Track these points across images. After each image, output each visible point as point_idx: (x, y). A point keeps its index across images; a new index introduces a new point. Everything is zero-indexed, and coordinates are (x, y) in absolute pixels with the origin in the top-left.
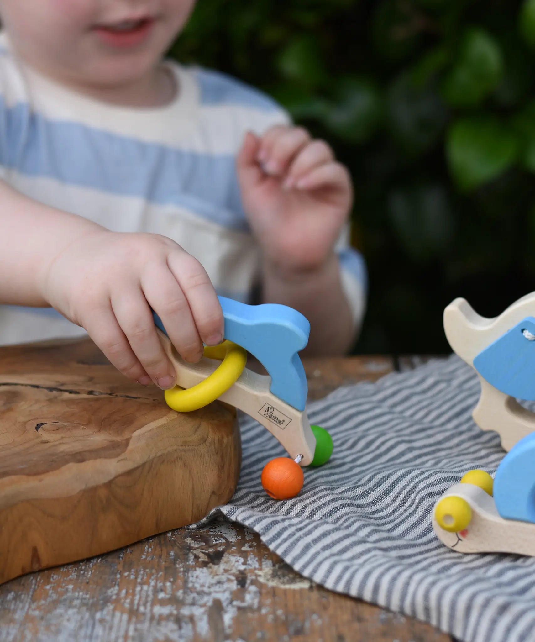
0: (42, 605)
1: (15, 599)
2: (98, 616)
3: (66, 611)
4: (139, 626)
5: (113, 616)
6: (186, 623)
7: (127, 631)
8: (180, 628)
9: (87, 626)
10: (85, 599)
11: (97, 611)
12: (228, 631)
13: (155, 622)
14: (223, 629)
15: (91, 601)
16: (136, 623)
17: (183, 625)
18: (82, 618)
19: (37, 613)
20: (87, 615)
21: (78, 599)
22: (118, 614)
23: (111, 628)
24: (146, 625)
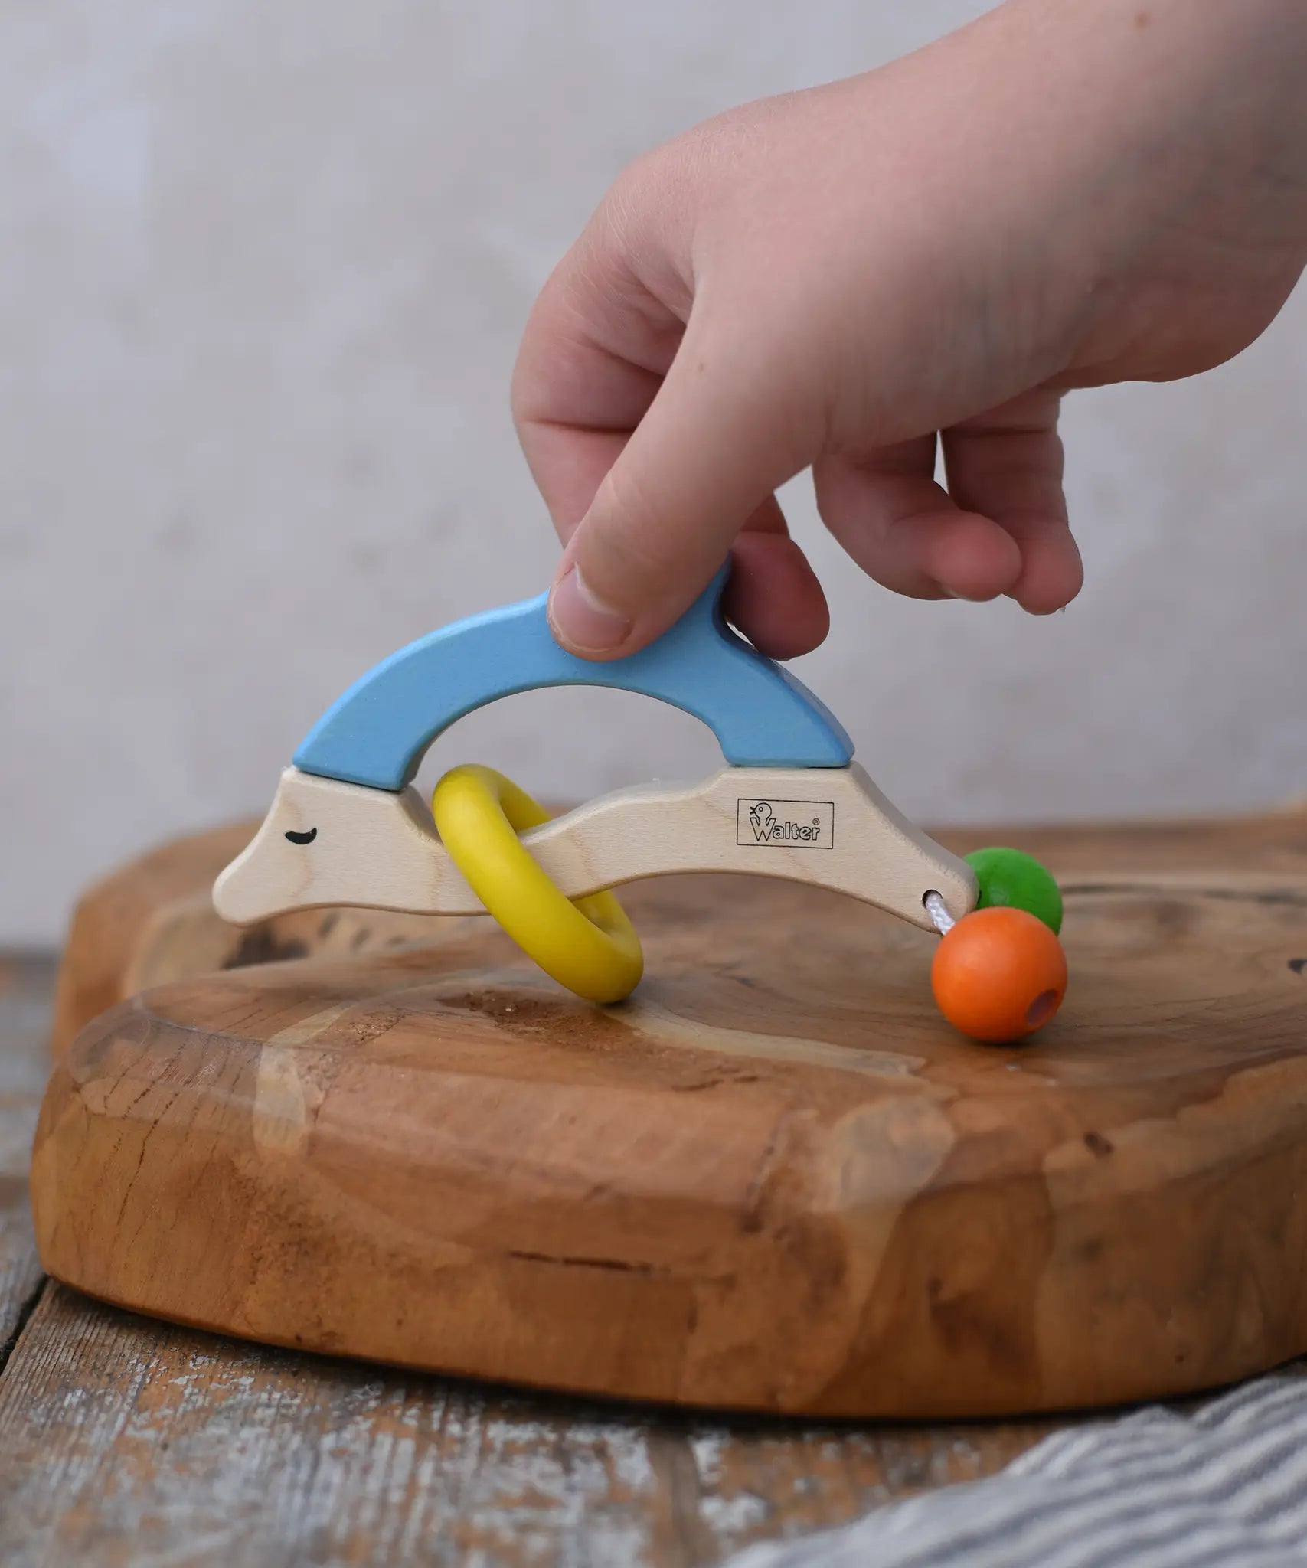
0: (164, 1418)
1: (85, 1404)
2: (328, 1442)
3: (235, 1432)
4: (447, 1466)
5: (372, 1444)
6: (586, 1460)
7: (413, 1477)
8: (568, 1470)
9: (297, 1465)
10: (289, 1406)
11: (323, 1431)
12: (709, 1478)
13: (493, 1459)
14: (696, 1473)
15: (306, 1411)
16: (438, 1460)
17: (577, 1463)
18: (282, 1447)
19: (150, 1434)
20: (296, 1441)
21: (268, 1406)
22: (385, 1441)
23: (366, 1470)
24: (470, 1463)
